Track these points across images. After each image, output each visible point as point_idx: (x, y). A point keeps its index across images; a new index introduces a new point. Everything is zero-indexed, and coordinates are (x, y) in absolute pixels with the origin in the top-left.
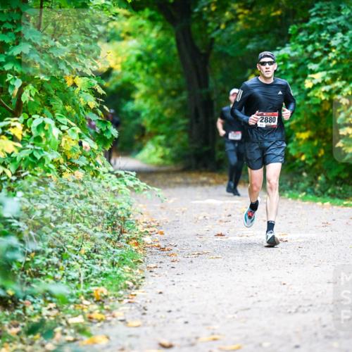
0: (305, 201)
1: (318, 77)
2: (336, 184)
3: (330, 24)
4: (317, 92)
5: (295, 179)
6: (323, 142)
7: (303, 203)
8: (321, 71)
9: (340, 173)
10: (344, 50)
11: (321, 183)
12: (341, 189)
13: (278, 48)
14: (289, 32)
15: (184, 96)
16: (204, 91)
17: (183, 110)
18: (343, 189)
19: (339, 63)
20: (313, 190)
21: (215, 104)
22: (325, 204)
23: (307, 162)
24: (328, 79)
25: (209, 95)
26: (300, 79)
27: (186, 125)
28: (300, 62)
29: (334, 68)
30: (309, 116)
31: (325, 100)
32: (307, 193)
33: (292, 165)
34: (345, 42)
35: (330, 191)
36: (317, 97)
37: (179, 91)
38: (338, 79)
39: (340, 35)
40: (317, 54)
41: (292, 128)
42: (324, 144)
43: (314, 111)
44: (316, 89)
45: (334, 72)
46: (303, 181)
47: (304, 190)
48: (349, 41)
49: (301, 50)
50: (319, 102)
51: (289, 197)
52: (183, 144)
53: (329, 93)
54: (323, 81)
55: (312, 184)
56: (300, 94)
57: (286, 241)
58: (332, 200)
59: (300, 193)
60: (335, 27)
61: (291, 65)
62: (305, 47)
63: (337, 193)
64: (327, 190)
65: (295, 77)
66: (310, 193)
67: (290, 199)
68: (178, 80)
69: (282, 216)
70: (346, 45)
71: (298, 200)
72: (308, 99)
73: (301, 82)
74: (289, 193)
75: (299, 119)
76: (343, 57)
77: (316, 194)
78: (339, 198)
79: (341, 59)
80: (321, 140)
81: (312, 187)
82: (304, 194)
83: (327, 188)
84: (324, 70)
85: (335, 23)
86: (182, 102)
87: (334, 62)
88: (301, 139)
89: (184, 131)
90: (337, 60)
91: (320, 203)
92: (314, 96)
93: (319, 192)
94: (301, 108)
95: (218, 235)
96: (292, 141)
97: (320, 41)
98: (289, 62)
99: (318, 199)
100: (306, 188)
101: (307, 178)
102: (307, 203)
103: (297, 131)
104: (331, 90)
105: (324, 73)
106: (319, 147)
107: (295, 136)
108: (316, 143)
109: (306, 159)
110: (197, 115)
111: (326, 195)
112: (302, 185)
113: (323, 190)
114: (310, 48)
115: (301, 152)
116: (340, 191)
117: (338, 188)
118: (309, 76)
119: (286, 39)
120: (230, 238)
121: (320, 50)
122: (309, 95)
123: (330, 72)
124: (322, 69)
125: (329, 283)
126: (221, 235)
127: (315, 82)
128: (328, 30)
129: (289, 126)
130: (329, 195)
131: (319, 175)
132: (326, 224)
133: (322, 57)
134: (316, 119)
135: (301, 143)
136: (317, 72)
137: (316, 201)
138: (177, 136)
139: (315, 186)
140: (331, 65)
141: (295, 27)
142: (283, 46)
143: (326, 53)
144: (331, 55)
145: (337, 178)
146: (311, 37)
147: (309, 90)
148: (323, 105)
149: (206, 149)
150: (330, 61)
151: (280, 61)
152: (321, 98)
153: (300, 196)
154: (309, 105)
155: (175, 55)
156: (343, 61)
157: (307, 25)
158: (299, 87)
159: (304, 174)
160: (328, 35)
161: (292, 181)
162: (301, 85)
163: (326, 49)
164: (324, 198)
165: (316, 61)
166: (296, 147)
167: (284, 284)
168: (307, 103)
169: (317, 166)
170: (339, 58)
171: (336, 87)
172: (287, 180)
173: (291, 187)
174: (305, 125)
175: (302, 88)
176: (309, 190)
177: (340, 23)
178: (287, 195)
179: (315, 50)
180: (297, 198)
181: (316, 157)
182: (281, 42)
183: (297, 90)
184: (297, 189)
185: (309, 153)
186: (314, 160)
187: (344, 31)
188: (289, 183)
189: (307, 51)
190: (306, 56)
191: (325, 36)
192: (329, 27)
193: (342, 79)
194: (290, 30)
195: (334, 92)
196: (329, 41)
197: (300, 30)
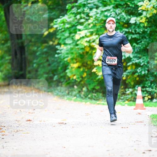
0: (76, 102)
1: (83, 33)
2: (93, 92)
3: (89, 3)
4: (82, 41)
5: (70, 89)
6: (86, 69)
7: (75, 103)
8: (85, 30)
9: (95, 86)
10: (97, 18)
11: (85, 92)
12: (96, 95)
13: (61, 17)
14: (67, 8)
15: (9, 44)
16: (20, 41)
17: (8, 51)
18: (97, 95)
19: (95, 26)
20: (80, 95)
21: (26, 48)
22: (87, 103)
23: (77, 80)
24: (88, 34)
25: (22, 43)
26: (73, 34)
27: (10, 60)
28: (73, 24)
29: (91, 28)
30: (78, 55)
31: (87, 46)
32: (77, 97)
33: (68, 82)
34: (98, 13)
35: (89, 96)
36: (82, 44)
37: (6, 41)
38: (94, 34)
39: (95, 10)
40: (82, 20)
41: (68, 61)
42: (86, 70)
43: (81, 52)
44: (82, 39)
45: (92, 30)
46: (75, 91)
47: (75, 96)
48: (100, 13)
49: (73, 18)
50: (83, 47)
51: (67, 100)
52: (8, 70)
53: (89, 42)
54: (86, 35)
55: (80, 92)
56: (73, 43)
57: (66, 124)
58: (90, 101)
59: (73, 98)
60: (92, 5)
61: (67, 26)
62: (75, 16)
63: (93, 97)
64: (88, 96)
65: (70, 33)
66: (78, 97)
67: (67, 101)
68: (5, 35)
69: (63, 110)
70: (98, 15)
71: (72, 101)
72: (77, 45)
73: (73, 36)
74: (67, 97)
75: (72, 56)
76: (96, 22)
77: (82, 98)
78: (95, 100)
79: (96, 23)
80: (84, 68)
81: (80, 94)
82: (75, 97)
83: (88, 94)
84: (86, 29)
85: (92, 3)
86: (8, 47)
87: (92, 25)
88: (74, 68)
89: (9, 63)
90: (93, 24)
91: (84, 103)
92: (80, 44)
93: (84, 97)
94: (74, 50)
95: (28, 120)
96: (68, 68)
97: (84, 13)
98: (66, 24)
99: (83, 100)
100: (76, 94)
101: (77, 89)
102: (77, 102)
103: (71, 63)
104: (90, 40)
105: (86, 31)
106: (84, 72)
107: (70, 66)
108: (82, 69)
109: (76, 78)
110: (16, 54)
111: (87, 98)
112: (74, 93)
113: (86, 95)
114: (78, 17)
115: (73, 74)
116: (95, 96)
117: (94, 94)
118: (78, 32)
119: (65, 12)
120: (34, 122)
121: (84, 18)
122: (78, 43)
123: (89, 30)
124: (85, 28)
125: (89, 147)
126: (30, 121)
127: (81, 36)
128: (88, 7)
129: (67, 60)
130: (89, 98)
131: (83, 87)
132: (87, 114)
133: (85, 22)
134: (82, 56)
135: (73, 69)
136: (83, 30)
137: (82, 102)
138: (4, 65)
139: (81, 94)
140: (90, 26)
141: (70, 5)
142: (64, 16)
143: (87, 20)
144: (90, 21)
145: (94, 89)
146: (79, 11)
147: (78, 40)
148: (86, 48)
149: (21, 73)
150: (89, 24)
151: (62, 23)
152: (84, 45)
153: (73, 99)
154: (78, 48)
155: (4, 21)
156: (97, 25)
157: (77, 4)
158: (73, 39)
159: (75, 87)
160: (89, 10)
161: (69, 90)
162: (74, 37)
163: (87, 18)
164: (86, 100)
165: (82, 24)
166: (71, 72)
167: (64, 147)
168: (77, 47)
169: (82, 83)
170: (94, 23)
171: (93, 39)
172: (66, 90)
173: (68, 94)
174: (76, 59)
175: (74, 39)
176: (78, 95)
177: (95, 3)
178: (66, 98)
179: (81, 18)
180: (71, 100)
181: (82, 77)
182: (62, 14)
183: (71, 40)
184: (71, 95)
185: (78, 75)
186: (81, 79)
187: (97, 8)
188: (67, 92)
189: (76, 19)
190: (76, 21)
191: (86, 11)
192: (89, 5)
193: (96, 34)
194: (67, 7)
195: (91, 41)
196: (89, 13)
197: (73, 7)
